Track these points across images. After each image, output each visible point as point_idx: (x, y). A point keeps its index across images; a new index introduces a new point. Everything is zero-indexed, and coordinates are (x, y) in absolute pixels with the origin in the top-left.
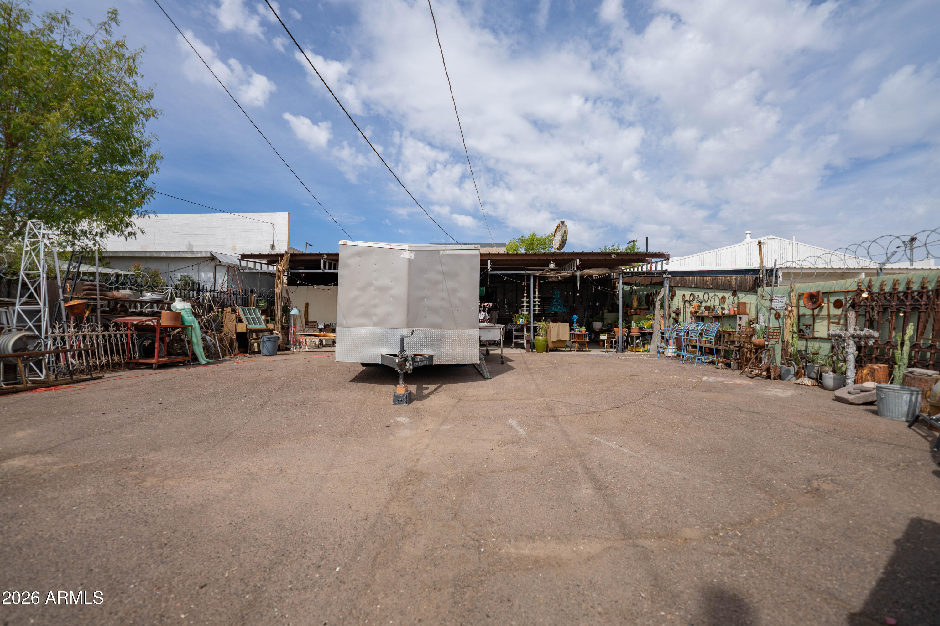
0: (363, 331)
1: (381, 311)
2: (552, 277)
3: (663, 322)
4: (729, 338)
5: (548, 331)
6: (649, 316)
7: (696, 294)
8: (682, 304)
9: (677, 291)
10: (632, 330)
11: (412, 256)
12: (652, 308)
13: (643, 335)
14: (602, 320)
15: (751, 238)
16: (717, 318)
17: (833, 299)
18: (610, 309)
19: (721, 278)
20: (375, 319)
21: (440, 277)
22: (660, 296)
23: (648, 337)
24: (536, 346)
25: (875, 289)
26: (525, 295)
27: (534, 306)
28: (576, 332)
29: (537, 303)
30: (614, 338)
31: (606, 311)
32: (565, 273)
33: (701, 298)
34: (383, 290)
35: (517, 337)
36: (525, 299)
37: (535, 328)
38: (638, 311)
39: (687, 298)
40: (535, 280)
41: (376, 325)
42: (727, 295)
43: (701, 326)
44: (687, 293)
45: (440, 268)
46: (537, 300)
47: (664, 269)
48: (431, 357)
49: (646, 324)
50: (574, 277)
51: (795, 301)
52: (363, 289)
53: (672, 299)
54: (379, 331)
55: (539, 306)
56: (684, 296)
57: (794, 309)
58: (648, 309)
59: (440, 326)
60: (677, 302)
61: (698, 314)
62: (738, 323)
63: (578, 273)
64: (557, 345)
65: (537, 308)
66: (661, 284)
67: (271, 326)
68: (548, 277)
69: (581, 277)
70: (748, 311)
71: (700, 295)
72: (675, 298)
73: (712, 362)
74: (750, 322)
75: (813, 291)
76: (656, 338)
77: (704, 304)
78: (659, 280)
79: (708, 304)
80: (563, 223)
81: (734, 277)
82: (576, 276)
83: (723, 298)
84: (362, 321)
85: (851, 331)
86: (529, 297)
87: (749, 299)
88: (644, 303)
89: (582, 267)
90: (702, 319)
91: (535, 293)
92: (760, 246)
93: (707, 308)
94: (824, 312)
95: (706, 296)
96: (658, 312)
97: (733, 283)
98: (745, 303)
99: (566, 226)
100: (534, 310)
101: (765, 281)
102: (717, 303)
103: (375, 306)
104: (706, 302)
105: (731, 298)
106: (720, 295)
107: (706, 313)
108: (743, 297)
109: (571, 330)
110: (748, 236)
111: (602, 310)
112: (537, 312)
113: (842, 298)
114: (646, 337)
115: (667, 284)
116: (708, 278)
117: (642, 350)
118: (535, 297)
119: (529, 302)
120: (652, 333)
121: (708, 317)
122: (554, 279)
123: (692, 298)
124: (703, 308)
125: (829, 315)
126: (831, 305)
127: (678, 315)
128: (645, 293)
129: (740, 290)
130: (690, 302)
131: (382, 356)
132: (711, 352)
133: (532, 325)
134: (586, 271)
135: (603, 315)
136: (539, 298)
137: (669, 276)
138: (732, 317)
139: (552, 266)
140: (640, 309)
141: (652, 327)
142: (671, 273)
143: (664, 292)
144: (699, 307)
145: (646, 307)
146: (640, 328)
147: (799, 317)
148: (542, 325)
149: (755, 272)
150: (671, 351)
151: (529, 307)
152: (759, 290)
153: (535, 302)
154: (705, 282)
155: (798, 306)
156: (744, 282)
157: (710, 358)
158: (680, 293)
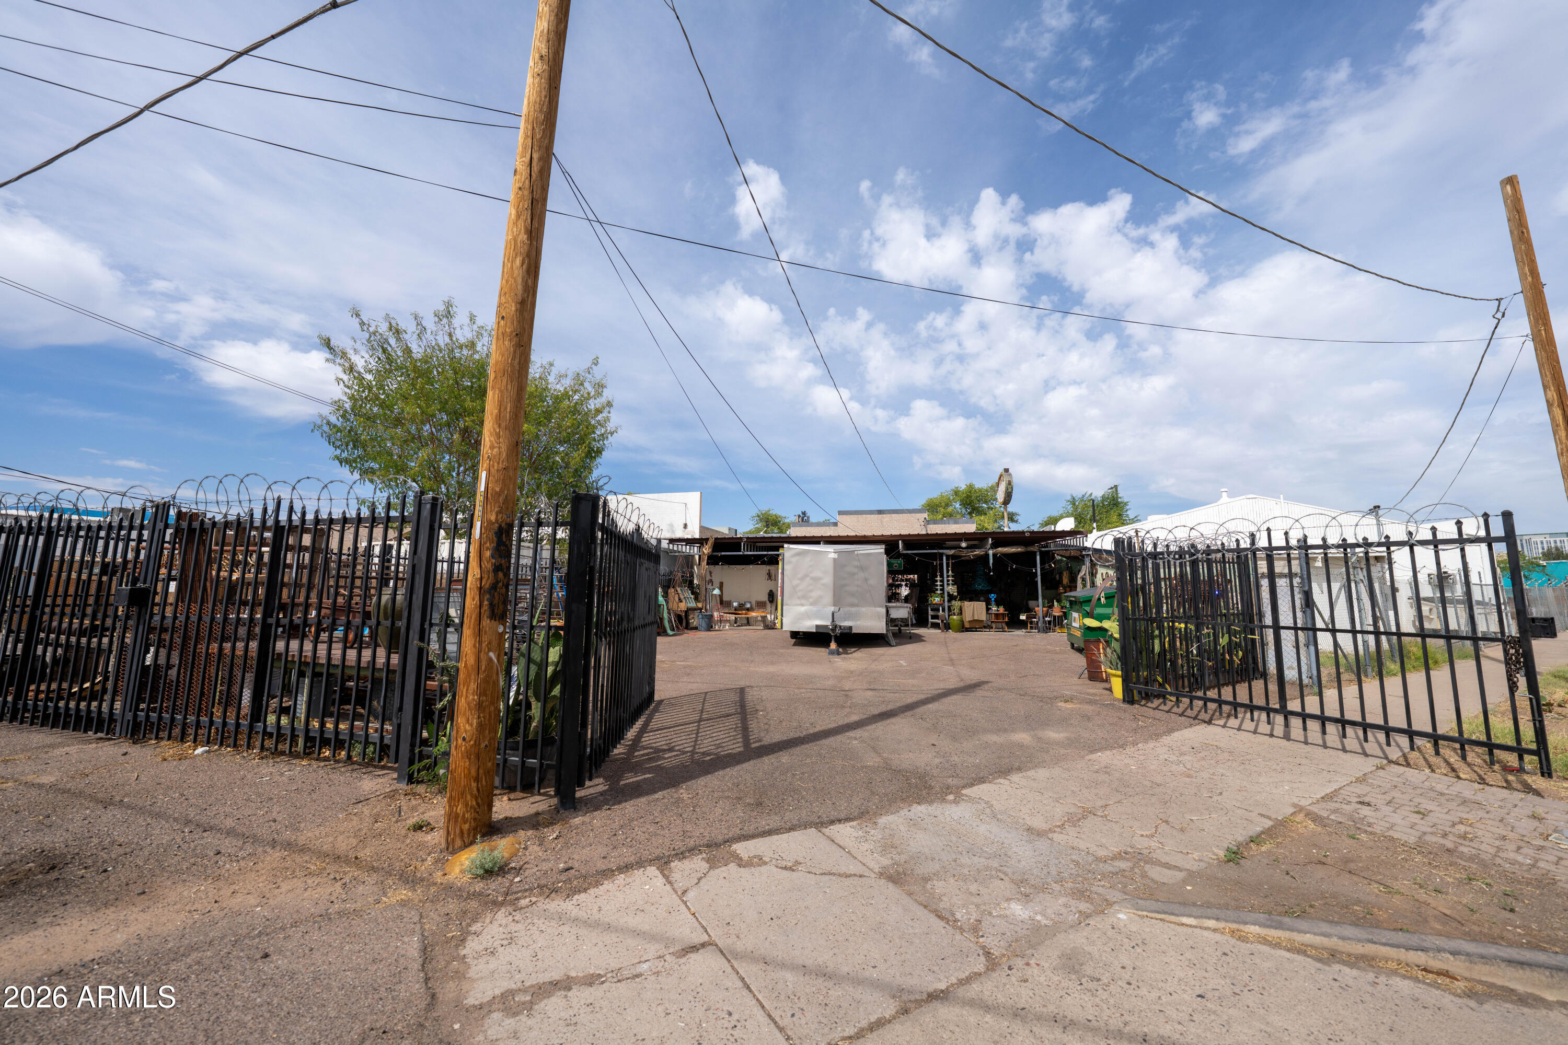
0: (803, 609)
1: (815, 594)
2: (965, 556)
5: (964, 611)
11: (836, 556)
15: (1229, 496)
20: (811, 600)
21: (856, 570)
24: (952, 626)
26: (938, 574)
27: (948, 586)
28: (994, 613)
29: (950, 583)
30: (1034, 619)
32: (978, 552)
34: (816, 579)
35: (933, 617)
36: (938, 578)
37: (949, 607)
40: (947, 559)
41: (811, 604)
45: (856, 563)
46: (950, 579)
48: (851, 628)
50: (987, 555)
52: (802, 579)
54: (814, 609)
55: (952, 586)
59: (857, 606)
63: (991, 552)
64: (973, 625)
65: (951, 588)
66: (1082, 561)
67: (700, 605)
68: (961, 557)
69: (994, 555)
72: (1098, 576)
78: (1080, 557)
80: (1006, 470)
84: (803, 602)
86: (942, 576)
89: (994, 546)
91: (948, 572)
99: (1010, 475)
100: (948, 590)
103: (811, 591)
109: (988, 609)
110: (1224, 494)
112: (951, 591)
115: (1087, 562)
118: (948, 576)
119: (942, 581)
122: (967, 559)
131: (817, 626)
133: (946, 604)
134: (1000, 549)
137: (1090, 553)
139: (964, 545)
142: (1090, 550)
143: (1085, 570)
148: (956, 604)
151: (942, 586)
153: (948, 581)
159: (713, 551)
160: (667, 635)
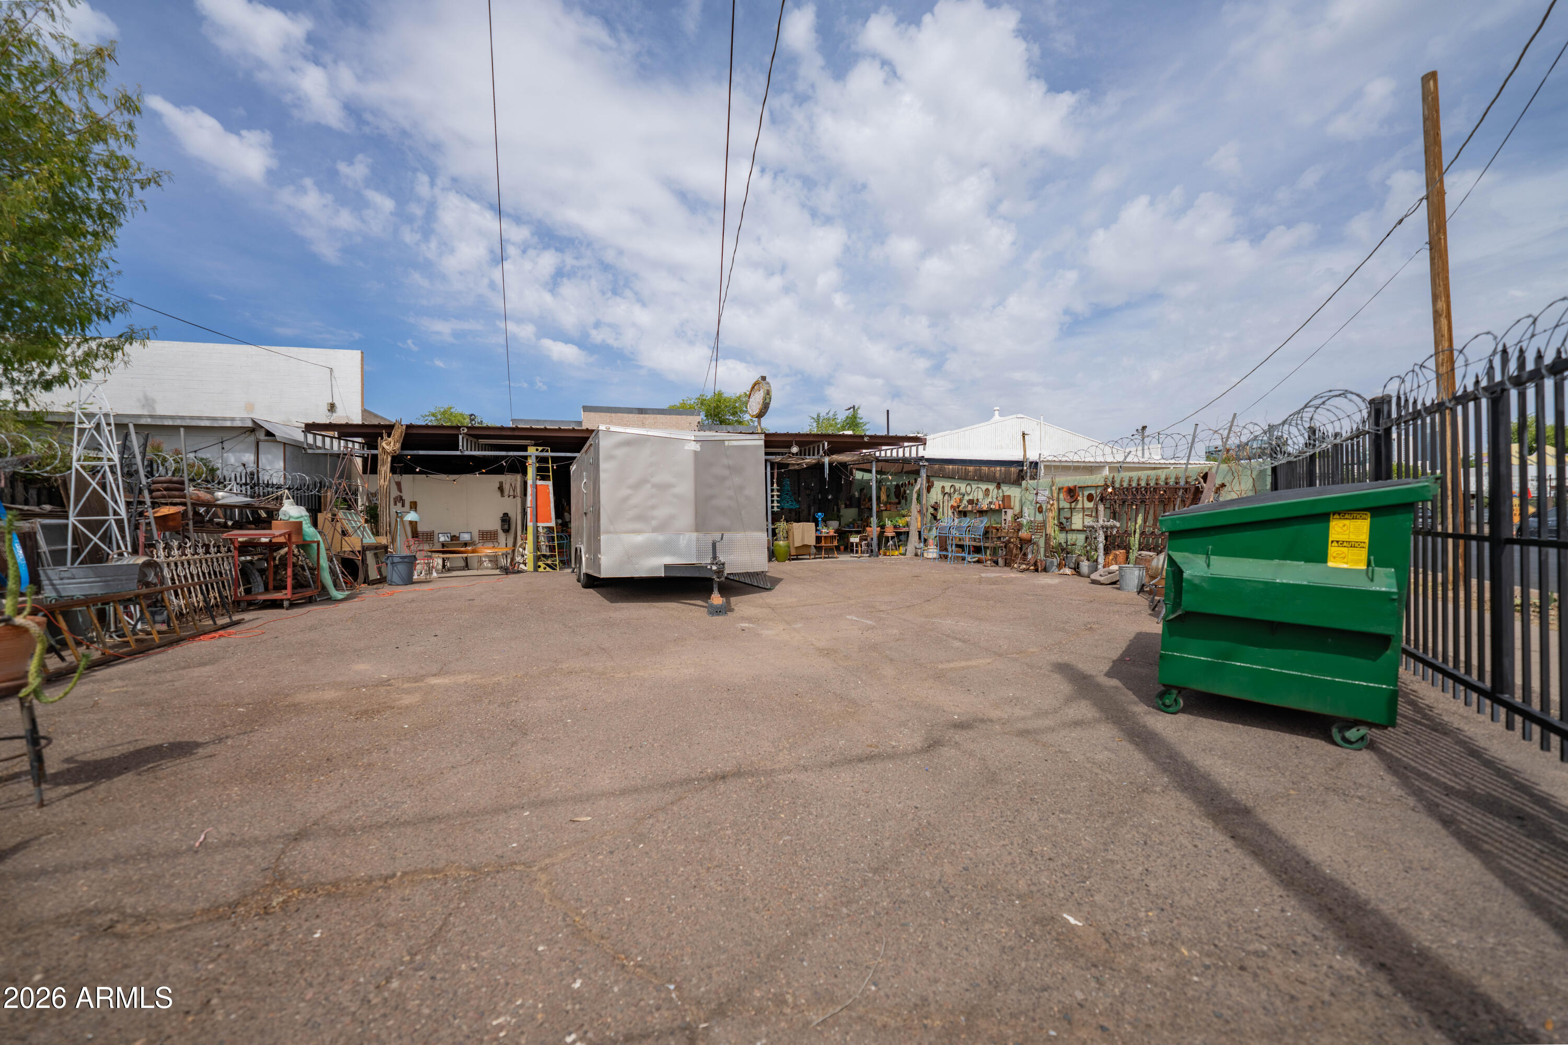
0: (639, 539)
1: (662, 512)
2: (793, 464)
3: (919, 519)
4: (996, 534)
5: (790, 534)
6: (904, 512)
7: (957, 485)
8: (940, 497)
9: (935, 483)
10: (886, 530)
11: (697, 447)
12: (903, 501)
13: (899, 534)
14: (838, 518)
15: (1000, 415)
16: (982, 513)
17: (1086, 493)
18: (848, 503)
19: (985, 469)
20: (654, 523)
21: (726, 472)
22: (917, 488)
23: (903, 537)
24: (776, 553)
25: (1117, 485)
27: (772, 502)
28: (823, 535)
29: (775, 498)
30: (866, 540)
31: (843, 506)
32: (810, 460)
33: (963, 490)
34: (663, 487)
38: (888, 506)
39: (947, 490)
41: (655, 530)
42: (992, 487)
43: (966, 522)
44: (947, 485)
45: (726, 461)
46: (775, 493)
47: (920, 455)
49: (901, 522)
50: (819, 466)
51: (1055, 495)
52: (637, 486)
53: (928, 491)
54: (660, 537)
55: (778, 502)
56: (943, 487)
57: (1055, 502)
58: (899, 503)
59: (729, 530)
60: (935, 495)
61: (960, 509)
62: (1003, 517)
63: (826, 460)
64: (800, 552)
65: (775, 504)
66: (917, 473)
68: (788, 465)
69: (830, 464)
70: (1012, 504)
71: (962, 486)
72: (933, 490)
73: (979, 561)
74: (1016, 517)
75: (1071, 485)
76: (913, 537)
77: (966, 498)
78: (916, 467)
79: (971, 497)
80: (764, 378)
81: (998, 469)
82: (823, 464)
83: (987, 490)
84: (637, 526)
85: (1101, 522)
87: (1013, 492)
88: (893, 495)
89: (830, 452)
90: (964, 514)
91: (772, 485)
92: (1024, 437)
93: (971, 502)
94: (1080, 505)
95: (969, 488)
96: (915, 507)
97: (998, 475)
98: (1009, 496)
99: (768, 383)
100: (773, 507)
101: (1029, 474)
102: (981, 496)
103: (653, 507)
104: (969, 494)
105: (996, 490)
106: (984, 487)
107: (970, 508)
108: (1007, 490)
109: (817, 530)
110: (997, 412)
111: (837, 505)
112: (776, 509)
113: (1093, 492)
114: (901, 536)
115: (923, 473)
116: (971, 468)
117: (897, 553)
118: (772, 490)
120: (908, 533)
121: (971, 511)
122: (796, 467)
123: (952, 490)
124: (965, 502)
125: (1083, 508)
126: (1085, 498)
127: (936, 509)
128: (895, 483)
129: (1004, 482)
130: (950, 495)
131: (667, 567)
132: (977, 550)
133: (769, 527)
134: (837, 457)
135: (839, 510)
136: (778, 491)
137: (926, 464)
138: (998, 511)
139: (795, 449)
140: (890, 503)
141: (907, 525)
142: (928, 460)
143: (921, 482)
144: (961, 500)
145: (897, 501)
146: (895, 527)
147: (1059, 510)
148: (783, 526)
149: (1020, 463)
150: (932, 552)
152: (1024, 483)
153: (772, 496)
154: (967, 472)
155: (1058, 500)
156: (1008, 474)
157: (977, 556)
158: (938, 484)
159: (404, 446)
160: (330, 600)
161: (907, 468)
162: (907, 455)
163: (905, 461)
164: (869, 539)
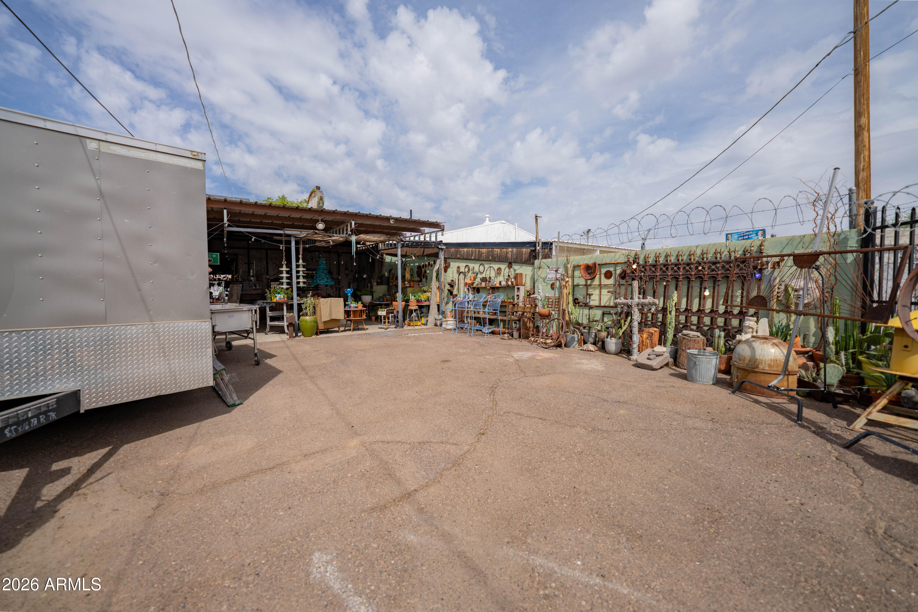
2: (320, 241)
3: (438, 294)
4: (513, 309)
5: (317, 309)
6: (425, 288)
7: (471, 265)
8: (456, 275)
9: (451, 263)
10: (410, 304)
12: (424, 280)
13: (421, 307)
14: (371, 293)
15: (490, 221)
16: (494, 289)
17: (604, 270)
18: (379, 281)
19: (497, 250)
22: (436, 268)
23: (424, 310)
24: (302, 328)
25: (641, 262)
26: (284, 263)
27: (298, 277)
28: (352, 309)
29: (301, 274)
30: (392, 313)
31: (375, 284)
32: (337, 238)
33: (476, 269)
35: (273, 319)
36: (284, 269)
37: (299, 305)
38: (412, 283)
39: (462, 269)
40: (297, 243)
42: (503, 266)
43: (483, 297)
44: (462, 265)
46: (301, 269)
47: (438, 240)
49: (423, 297)
50: (348, 243)
51: (570, 272)
53: (446, 271)
55: (304, 277)
56: (458, 267)
57: (570, 280)
58: (421, 281)
60: (451, 274)
61: (475, 285)
62: (516, 293)
63: (354, 239)
64: (329, 326)
65: (301, 280)
66: (436, 255)
68: (316, 241)
69: (358, 243)
70: (524, 281)
71: (476, 266)
72: (449, 270)
73: (493, 333)
74: (529, 294)
75: (590, 262)
76: (433, 310)
77: (480, 276)
78: (435, 250)
79: (484, 275)
81: (510, 250)
82: (350, 243)
83: (499, 269)
85: (636, 300)
86: (289, 265)
87: (526, 271)
88: (415, 275)
89: (357, 232)
90: (477, 290)
91: (297, 260)
92: (536, 219)
93: (484, 280)
94: (596, 282)
95: (482, 268)
96: (434, 284)
97: (509, 255)
98: (521, 274)
100: (298, 283)
101: (540, 254)
102: (493, 274)
104: (482, 273)
105: (507, 269)
106: (496, 266)
107: (483, 284)
108: (519, 269)
109: (345, 305)
110: (487, 219)
111: (371, 283)
112: (301, 285)
113: (612, 269)
114: (423, 309)
115: (442, 255)
116: (484, 250)
117: (419, 323)
118: (298, 266)
119: (289, 272)
120: (429, 306)
121: (485, 288)
122: (323, 244)
123: (467, 270)
124: (478, 280)
125: (600, 285)
126: (603, 276)
127: (452, 286)
128: (417, 264)
129: (515, 262)
130: (464, 273)
132: (492, 322)
133: (295, 302)
134: (362, 236)
135: (372, 287)
136: (304, 266)
137: (444, 247)
138: (512, 288)
139: (321, 226)
140: (413, 281)
141: (428, 299)
142: (446, 244)
143: (440, 263)
144: (475, 279)
145: (419, 279)
146: (418, 301)
147: (574, 286)
148: (309, 301)
149: (533, 244)
150: (450, 323)
151: (290, 278)
152: (536, 262)
153: (298, 272)
154: (480, 254)
155: (573, 277)
156: (520, 254)
157: (493, 328)
158: (454, 265)
161: (428, 251)
162: (428, 239)
163: (426, 244)
164: (395, 312)
